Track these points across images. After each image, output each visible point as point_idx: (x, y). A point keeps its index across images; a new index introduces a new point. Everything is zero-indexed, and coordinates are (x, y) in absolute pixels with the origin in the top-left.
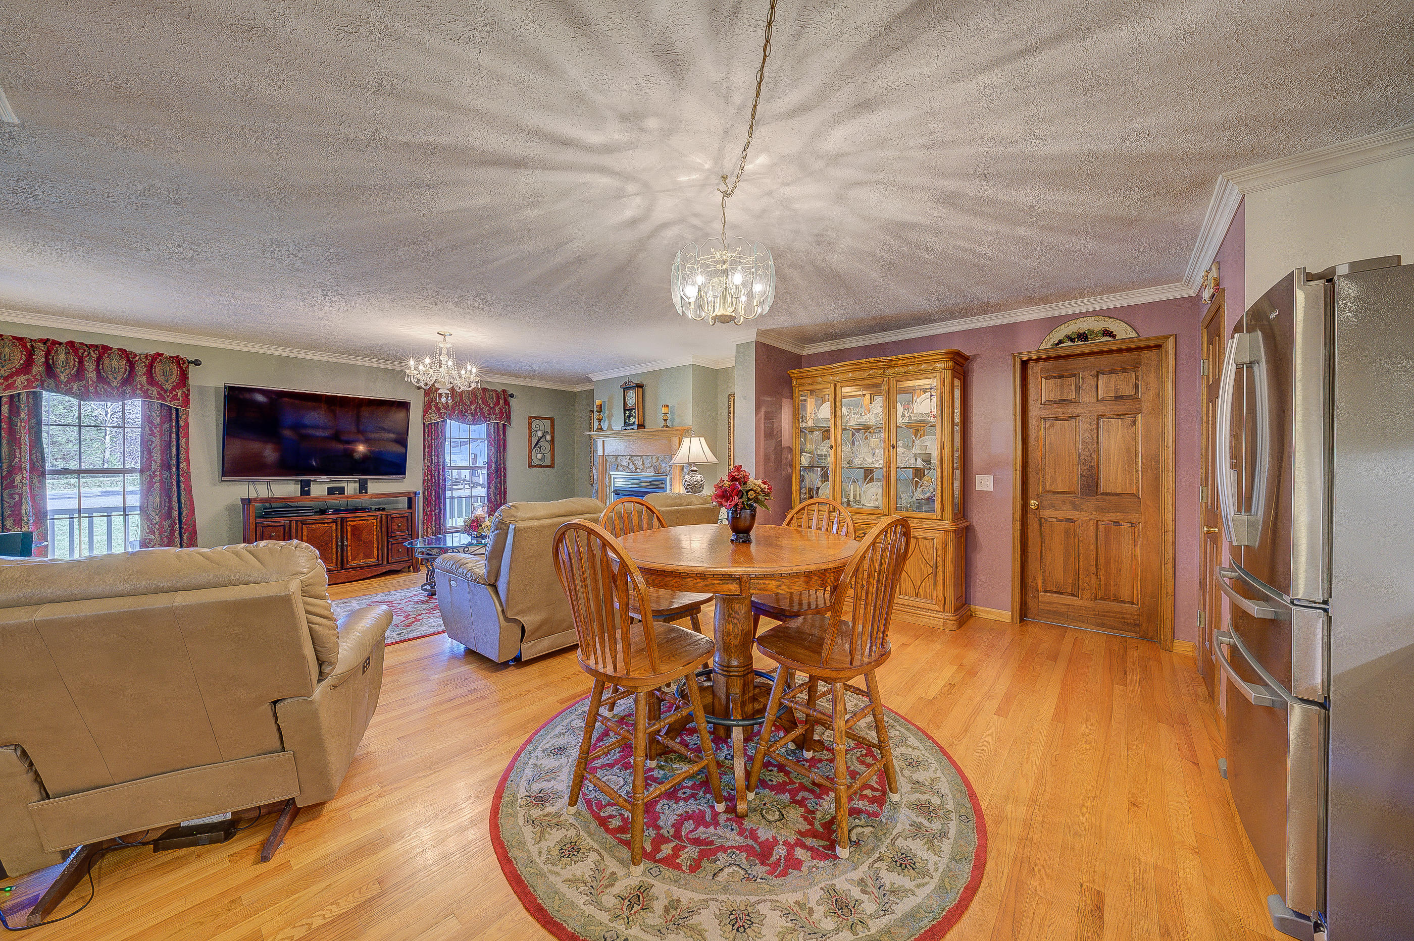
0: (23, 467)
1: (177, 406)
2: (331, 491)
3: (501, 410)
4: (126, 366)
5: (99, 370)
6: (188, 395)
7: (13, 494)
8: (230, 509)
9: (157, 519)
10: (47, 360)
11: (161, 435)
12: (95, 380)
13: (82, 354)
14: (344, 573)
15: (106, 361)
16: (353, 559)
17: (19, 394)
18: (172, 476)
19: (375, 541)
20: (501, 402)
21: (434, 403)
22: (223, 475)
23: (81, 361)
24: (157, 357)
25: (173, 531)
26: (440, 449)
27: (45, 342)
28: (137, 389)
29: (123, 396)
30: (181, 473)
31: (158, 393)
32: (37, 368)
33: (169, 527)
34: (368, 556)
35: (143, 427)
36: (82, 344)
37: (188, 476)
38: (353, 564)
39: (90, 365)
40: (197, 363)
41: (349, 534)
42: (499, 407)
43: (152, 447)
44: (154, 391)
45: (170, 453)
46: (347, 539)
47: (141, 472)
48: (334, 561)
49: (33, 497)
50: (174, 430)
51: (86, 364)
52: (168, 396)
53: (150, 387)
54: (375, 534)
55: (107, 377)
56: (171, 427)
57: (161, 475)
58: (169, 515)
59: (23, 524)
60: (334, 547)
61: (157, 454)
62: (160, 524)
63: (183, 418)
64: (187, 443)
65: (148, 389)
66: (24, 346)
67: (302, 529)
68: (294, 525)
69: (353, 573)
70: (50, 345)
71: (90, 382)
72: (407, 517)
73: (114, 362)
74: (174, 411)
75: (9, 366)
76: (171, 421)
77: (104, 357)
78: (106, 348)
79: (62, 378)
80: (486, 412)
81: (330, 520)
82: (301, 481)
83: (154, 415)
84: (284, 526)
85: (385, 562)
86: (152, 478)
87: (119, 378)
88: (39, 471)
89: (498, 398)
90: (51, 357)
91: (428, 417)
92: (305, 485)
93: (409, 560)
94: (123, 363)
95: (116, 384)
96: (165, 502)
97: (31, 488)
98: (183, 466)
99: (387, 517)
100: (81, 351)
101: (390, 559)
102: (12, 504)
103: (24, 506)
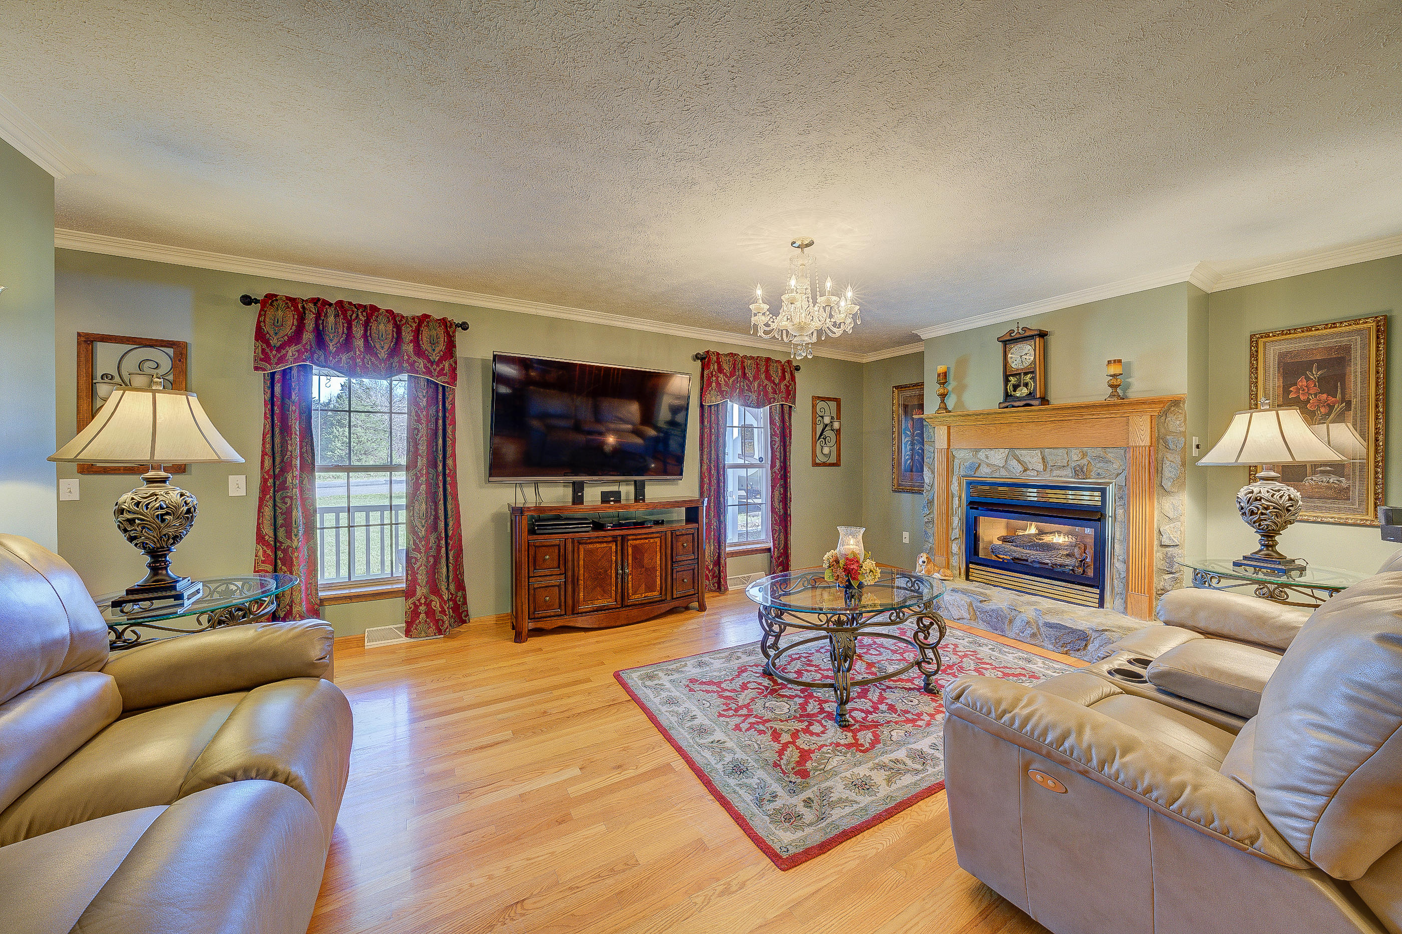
0: (293, 463)
1: (443, 382)
2: (605, 498)
3: (787, 387)
4: (393, 331)
5: (367, 337)
6: (455, 369)
7: (286, 497)
8: (497, 518)
9: (422, 533)
10: (317, 325)
11: (428, 422)
12: (362, 350)
13: (351, 316)
14: (624, 613)
15: (374, 325)
16: (635, 593)
17: (290, 368)
18: (438, 476)
19: (658, 568)
20: (788, 376)
21: (714, 378)
22: (491, 475)
23: (350, 328)
24: (424, 318)
25: (439, 548)
26: (721, 440)
27: (315, 301)
28: (404, 360)
29: (390, 373)
30: (448, 471)
31: (425, 367)
32: (308, 336)
33: (435, 542)
34: (650, 588)
35: (409, 414)
36: (350, 303)
37: (454, 477)
38: (635, 598)
39: (358, 331)
40: (464, 326)
41: (630, 558)
42: (785, 382)
43: (418, 437)
44: (421, 363)
45: (437, 445)
46: (628, 564)
47: (408, 468)
48: (613, 595)
49: (303, 500)
50: (440, 414)
51: (354, 329)
52: (435, 370)
53: (416, 358)
54: (658, 557)
55: (375, 347)
56: (437, 412)
57: (428, 473)
58: (435, 527)
59: (294, 538)
60: (614, 575)
61: (423, 448)
62: (426, 538)
63: (450, 399)
64: (454, 431)
65: (414, 362)
66: (296, 309)
67: (578, 549)
68: (569, 546)
69: (635, 612)
70: (320, 304)
71: (358, 353)
72: (693, 534)
73: (382, 327)
74: (440, 389)
75: (281, 333)
76: (437, 403)
77: (372, 321)
78: (374, 309)
79: (331, 348)
80: (770, 390)
81: (610, 539)
82: (574, 483)
83: (420, 394)
84: (559, 546)
85: (669, 598)
86: (418, 478)
87: (386, 347)
88: (308, 466)
89: (784, 371)
90: (321, 322)
91: (707, 397)
92: (578, 489)
93: (694, 594)
94: (390, 326)
95: (383, 354)
96: (431, 509)
97: (301, 491)
98: (449, 462)
99: (672, 533)
100: (349, 313)
101: (675, 592)
102: (285, 510)
103: (294, 514)
